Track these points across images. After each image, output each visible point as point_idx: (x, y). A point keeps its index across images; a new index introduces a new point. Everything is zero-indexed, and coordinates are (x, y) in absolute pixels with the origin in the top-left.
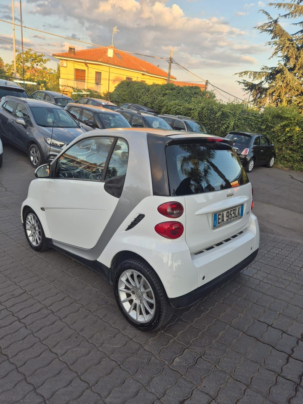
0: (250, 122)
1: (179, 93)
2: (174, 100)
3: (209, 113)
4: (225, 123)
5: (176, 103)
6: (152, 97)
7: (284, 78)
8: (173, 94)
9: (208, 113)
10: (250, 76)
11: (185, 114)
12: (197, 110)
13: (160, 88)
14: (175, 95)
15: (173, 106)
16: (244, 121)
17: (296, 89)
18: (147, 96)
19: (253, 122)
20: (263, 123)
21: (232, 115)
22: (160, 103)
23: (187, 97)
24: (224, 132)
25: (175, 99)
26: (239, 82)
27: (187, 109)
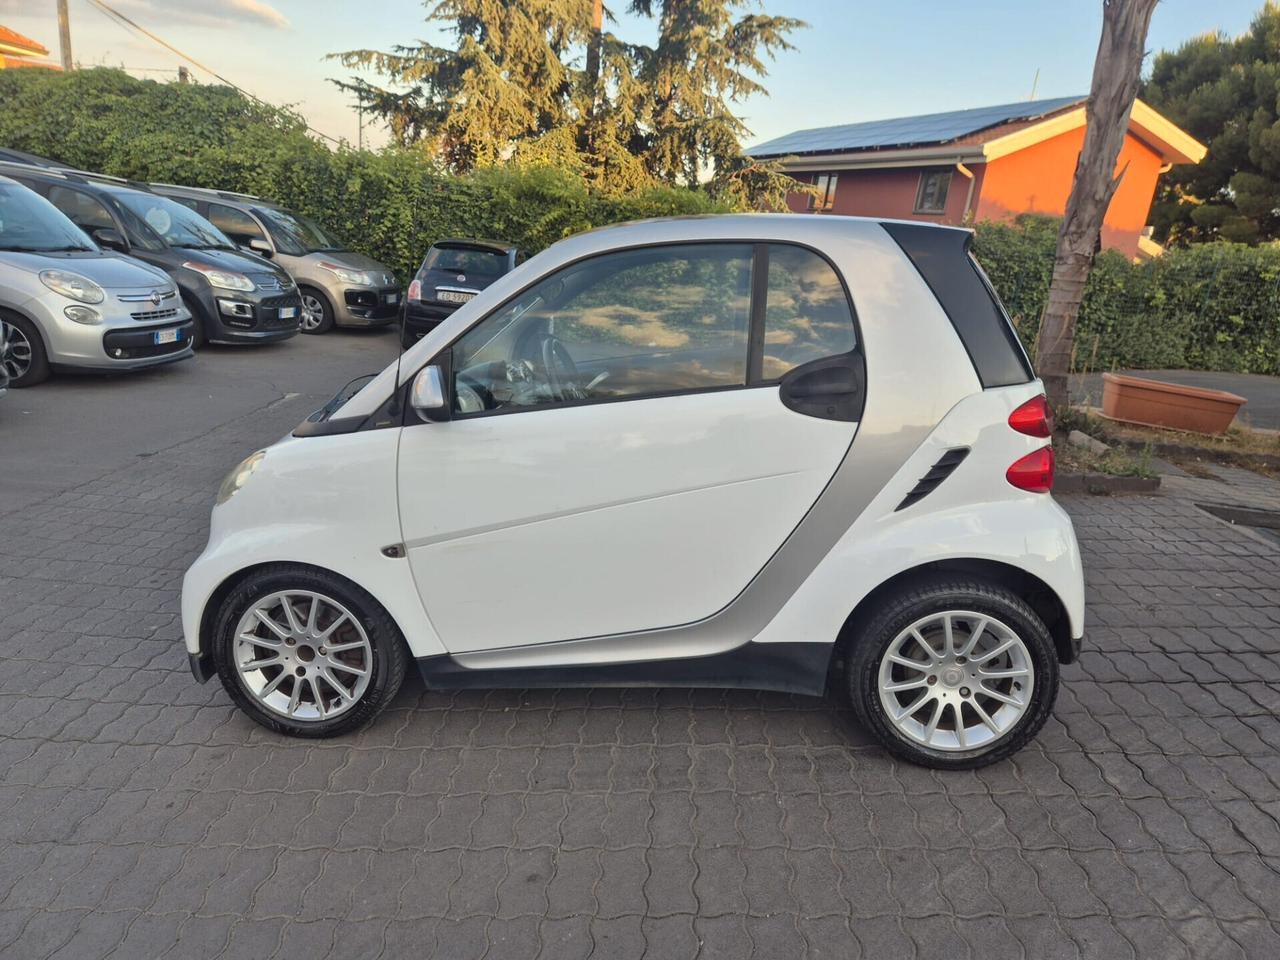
0: (457, 212)
1: (163, 107)
2: (149, 131)
3: (314, 182)
4: (383, 216)
5: (165, 145)
6: (40, 118)
7: (486, 83)
8: (140, 109)
9: (309, 181)
10: (379, 67)
11: (216, 182)
12: (266, 171)
13: (71, 85)
14: (146, 115)
15: (153, 152)
16: (438, 208)
17: (515, 118)
18: (16, 111)
19: (465, 212)
20: (494, 214)
21: (398, 190)
22: (89, 140)
23: (205, 125)
24: (379, 243)
25: (152, 128)
26: (338, 83)
27: (223, 167)
